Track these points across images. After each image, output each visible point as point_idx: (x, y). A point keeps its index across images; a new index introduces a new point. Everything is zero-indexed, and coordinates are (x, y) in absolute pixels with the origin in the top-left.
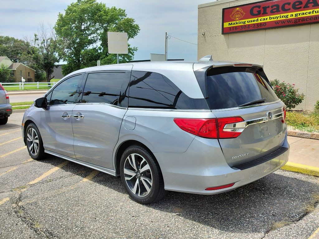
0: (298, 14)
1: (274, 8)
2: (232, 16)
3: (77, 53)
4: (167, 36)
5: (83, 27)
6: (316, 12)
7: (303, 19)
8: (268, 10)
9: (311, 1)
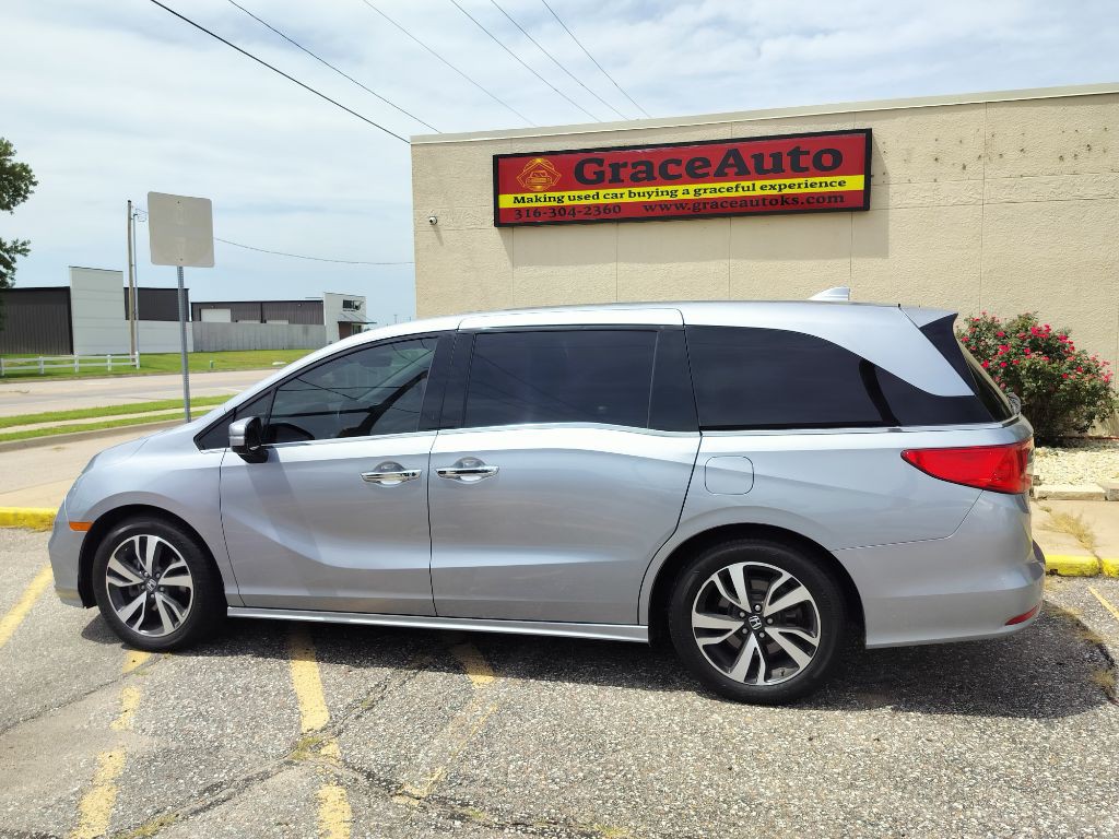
0: (702, 191)
1: (639, 168)
2: (524, 179)
4: (133, 211)
7: (714, 202)
8: (625, 173)
9: (731, 161)
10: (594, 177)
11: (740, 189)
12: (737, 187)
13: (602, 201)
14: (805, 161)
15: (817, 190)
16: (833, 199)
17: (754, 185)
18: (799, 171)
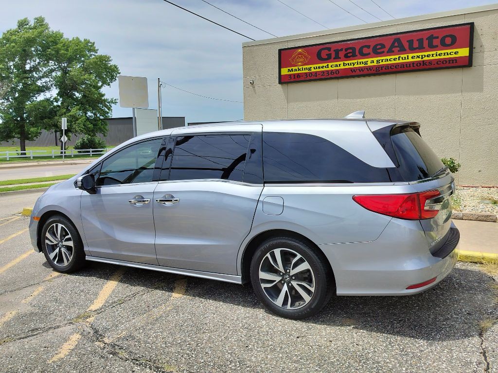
0: (381, 61)
1: (349, 51)
2: (293, 60)
3: (19, 106)
4: (160, 83)
5: (28, 67)
7: (387, 66)
8: (341, 54)
9: (396, 44)
10: (326, 57)
11: (401, 59)
12: (399, 57)
13: (330, 68)
14: (436, 42)
15: (443, 57)
16: (451, 62)
17: (408, 56)
18: (432, 47)
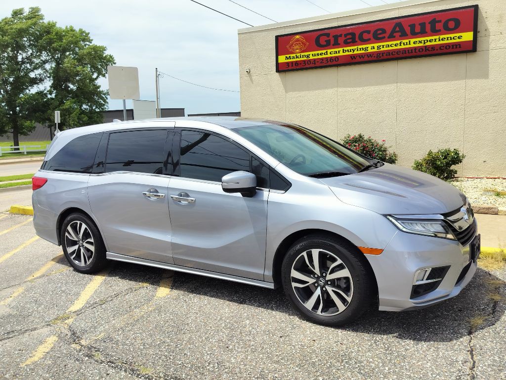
0: (381, 47)
1: (348, 37)
2: (290, 47)
3: (11, 100)
4: (158, 73)
5: (20, 58)
6: (404, 43)
7: (388, 52)
8: (341, 40)
9: (398, 29)
10: (325, 43)
11: (402, 44)
12: (400, 43)
13: (329, 55)
14: (439, 26)
15: (446, 42)
16: (455, 47)
17: (410, 41)
18: (435, 32)
